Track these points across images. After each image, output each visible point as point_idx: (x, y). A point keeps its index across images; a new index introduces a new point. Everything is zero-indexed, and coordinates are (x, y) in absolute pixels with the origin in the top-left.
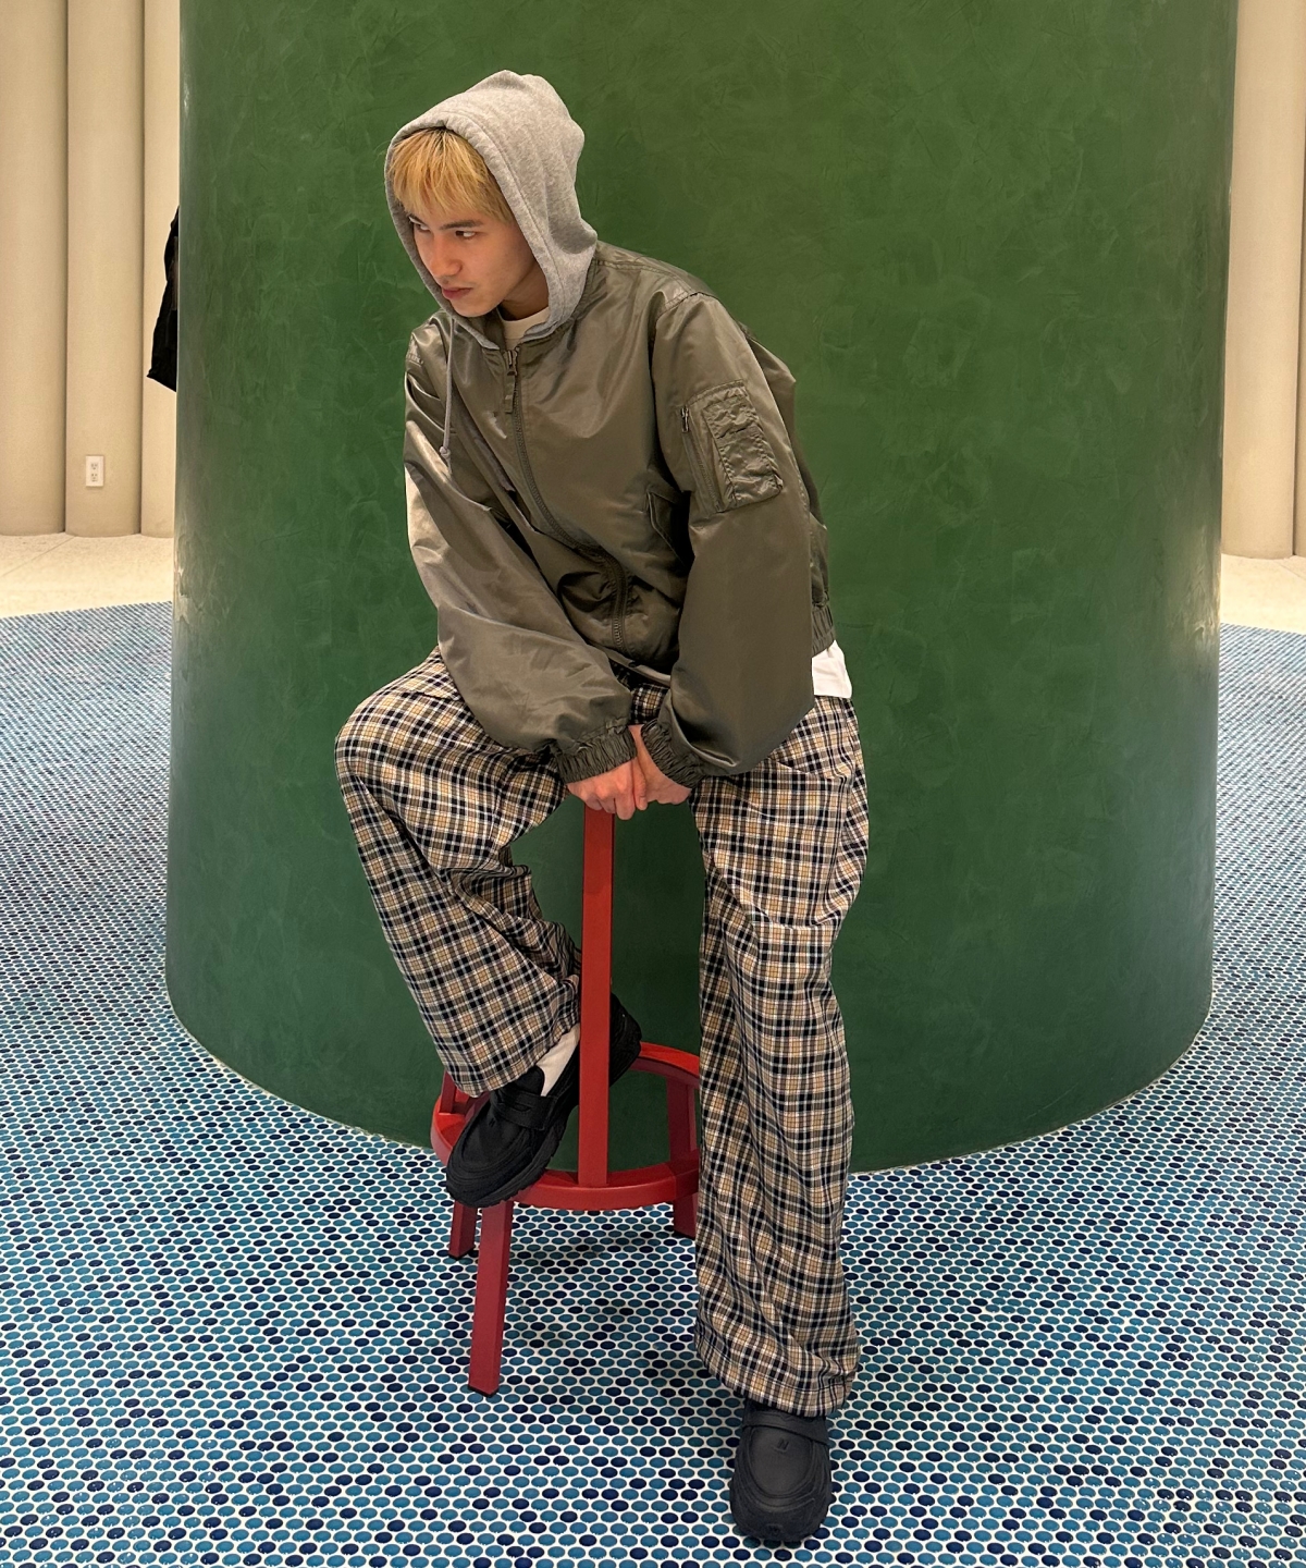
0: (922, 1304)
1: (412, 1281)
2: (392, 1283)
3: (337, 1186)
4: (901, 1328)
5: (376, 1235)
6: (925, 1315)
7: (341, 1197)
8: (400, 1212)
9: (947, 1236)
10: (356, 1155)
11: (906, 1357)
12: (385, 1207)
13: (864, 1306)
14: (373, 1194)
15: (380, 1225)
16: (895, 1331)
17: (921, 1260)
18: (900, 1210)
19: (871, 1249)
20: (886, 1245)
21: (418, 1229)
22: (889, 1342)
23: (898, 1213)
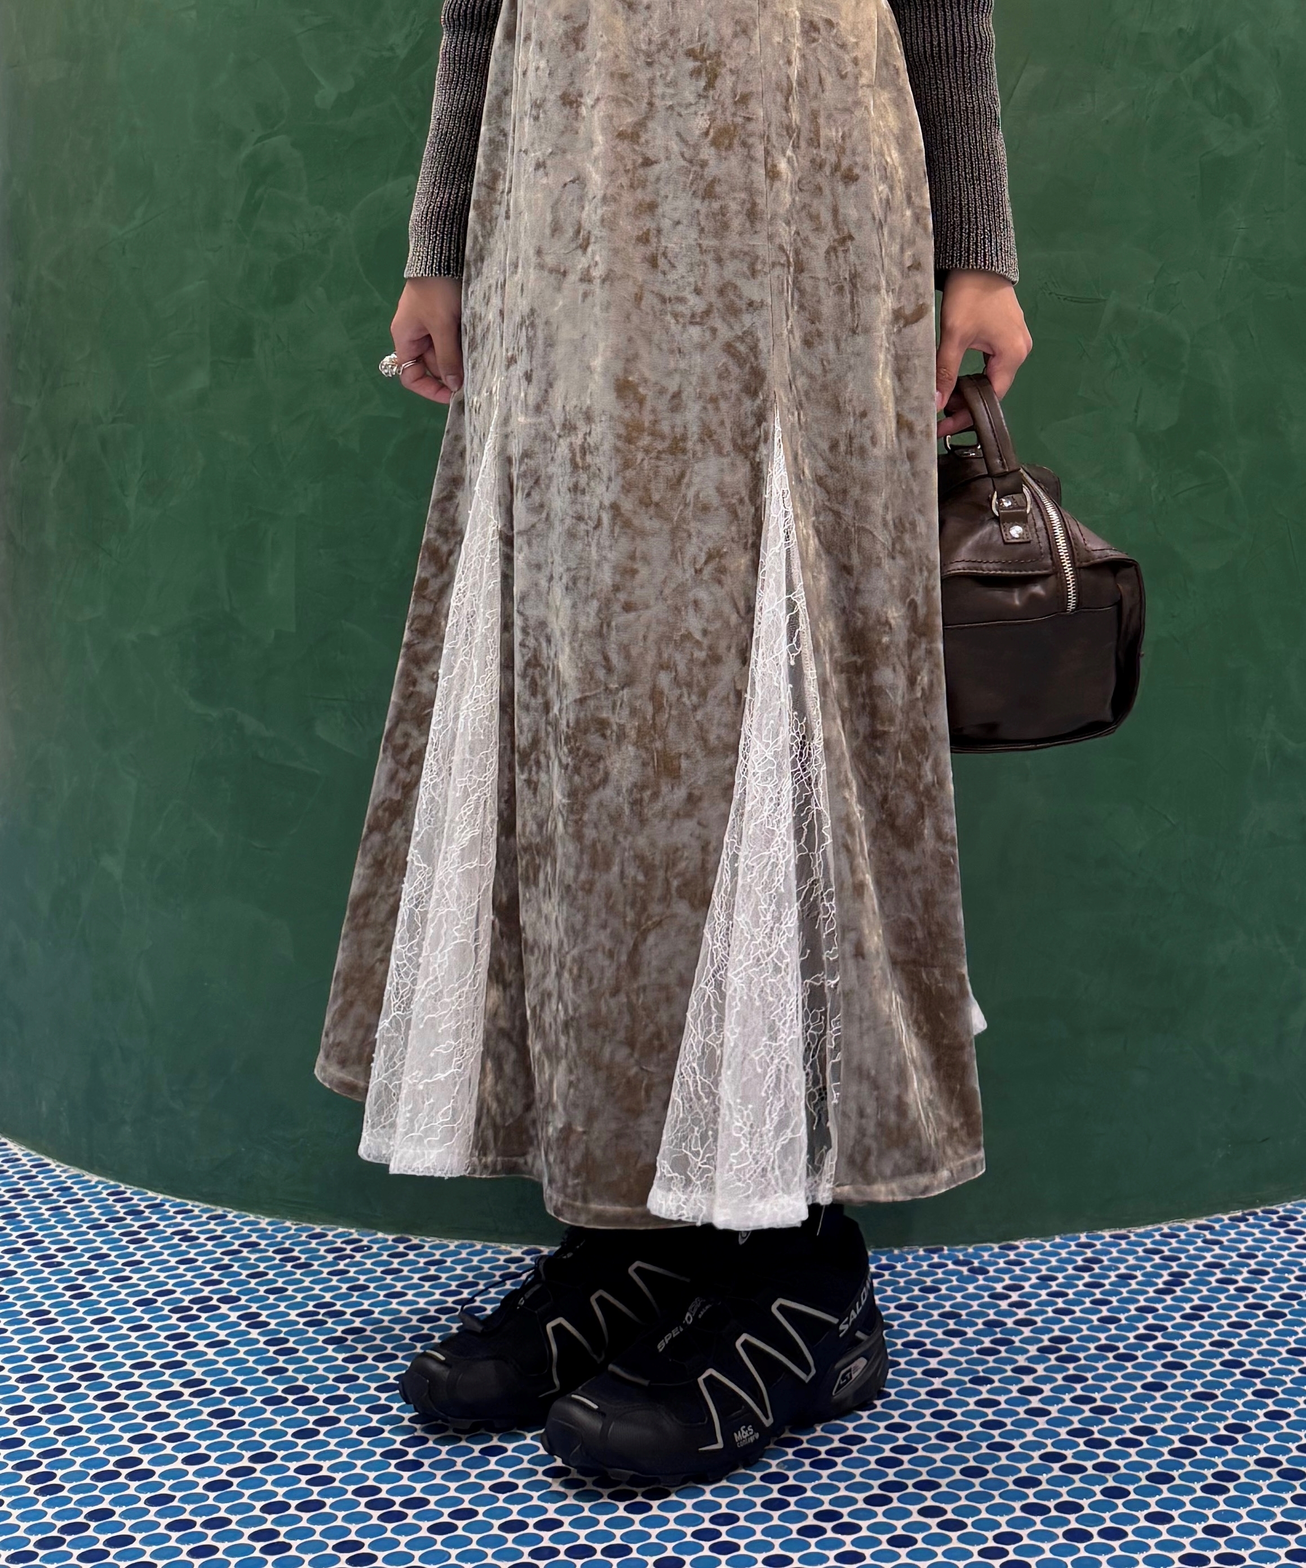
0: (1259, 1386)
1: (322, 1397)
2: (286, 1400)
3: (199, 1281)
4: (1231, 1421)
5: (263, 1339)
6: (1269, 1401)
7: (205, 1294)
8: (310, 1308)
9: (1278, 1300)
10: (237, 1243)
11: (1251, 1459)
12: (283, 1305)
13: (1158, 1395)
14: (262, 1289)
15: (272, 1326)
16: (1221, 1425)
17: (1243, 1332)
18: (1191, 1272)
19: (1151, 1321)
20: (1177, 1315)
21: (341, 1328)
22: (1214, 1440)
23: (1188, 1276)
